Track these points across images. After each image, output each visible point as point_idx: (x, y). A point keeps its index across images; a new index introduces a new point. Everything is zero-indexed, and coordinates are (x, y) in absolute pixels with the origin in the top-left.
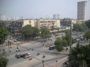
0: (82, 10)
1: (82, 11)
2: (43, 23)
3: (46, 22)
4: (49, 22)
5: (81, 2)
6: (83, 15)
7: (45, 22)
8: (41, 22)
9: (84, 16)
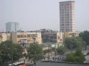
0: (68, 15)
1: (68, 17)
2: (20, 38)
3: (25, 36)
4: (29, 36)
5: (65, 2)
6: (70, 23)
7: (23, 37)
8: (19, 36)
9: (71, 25)
